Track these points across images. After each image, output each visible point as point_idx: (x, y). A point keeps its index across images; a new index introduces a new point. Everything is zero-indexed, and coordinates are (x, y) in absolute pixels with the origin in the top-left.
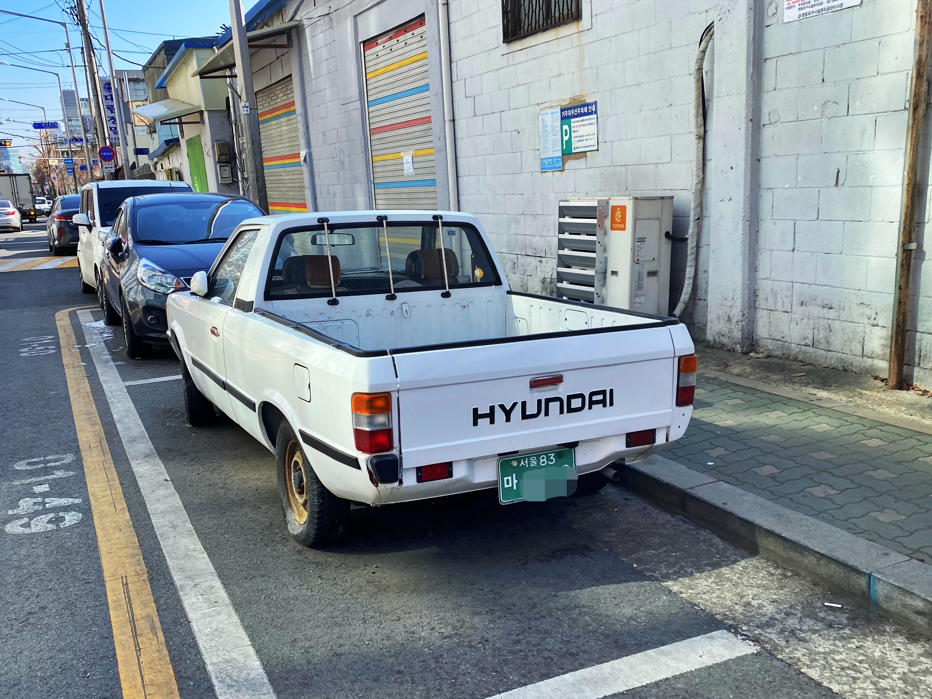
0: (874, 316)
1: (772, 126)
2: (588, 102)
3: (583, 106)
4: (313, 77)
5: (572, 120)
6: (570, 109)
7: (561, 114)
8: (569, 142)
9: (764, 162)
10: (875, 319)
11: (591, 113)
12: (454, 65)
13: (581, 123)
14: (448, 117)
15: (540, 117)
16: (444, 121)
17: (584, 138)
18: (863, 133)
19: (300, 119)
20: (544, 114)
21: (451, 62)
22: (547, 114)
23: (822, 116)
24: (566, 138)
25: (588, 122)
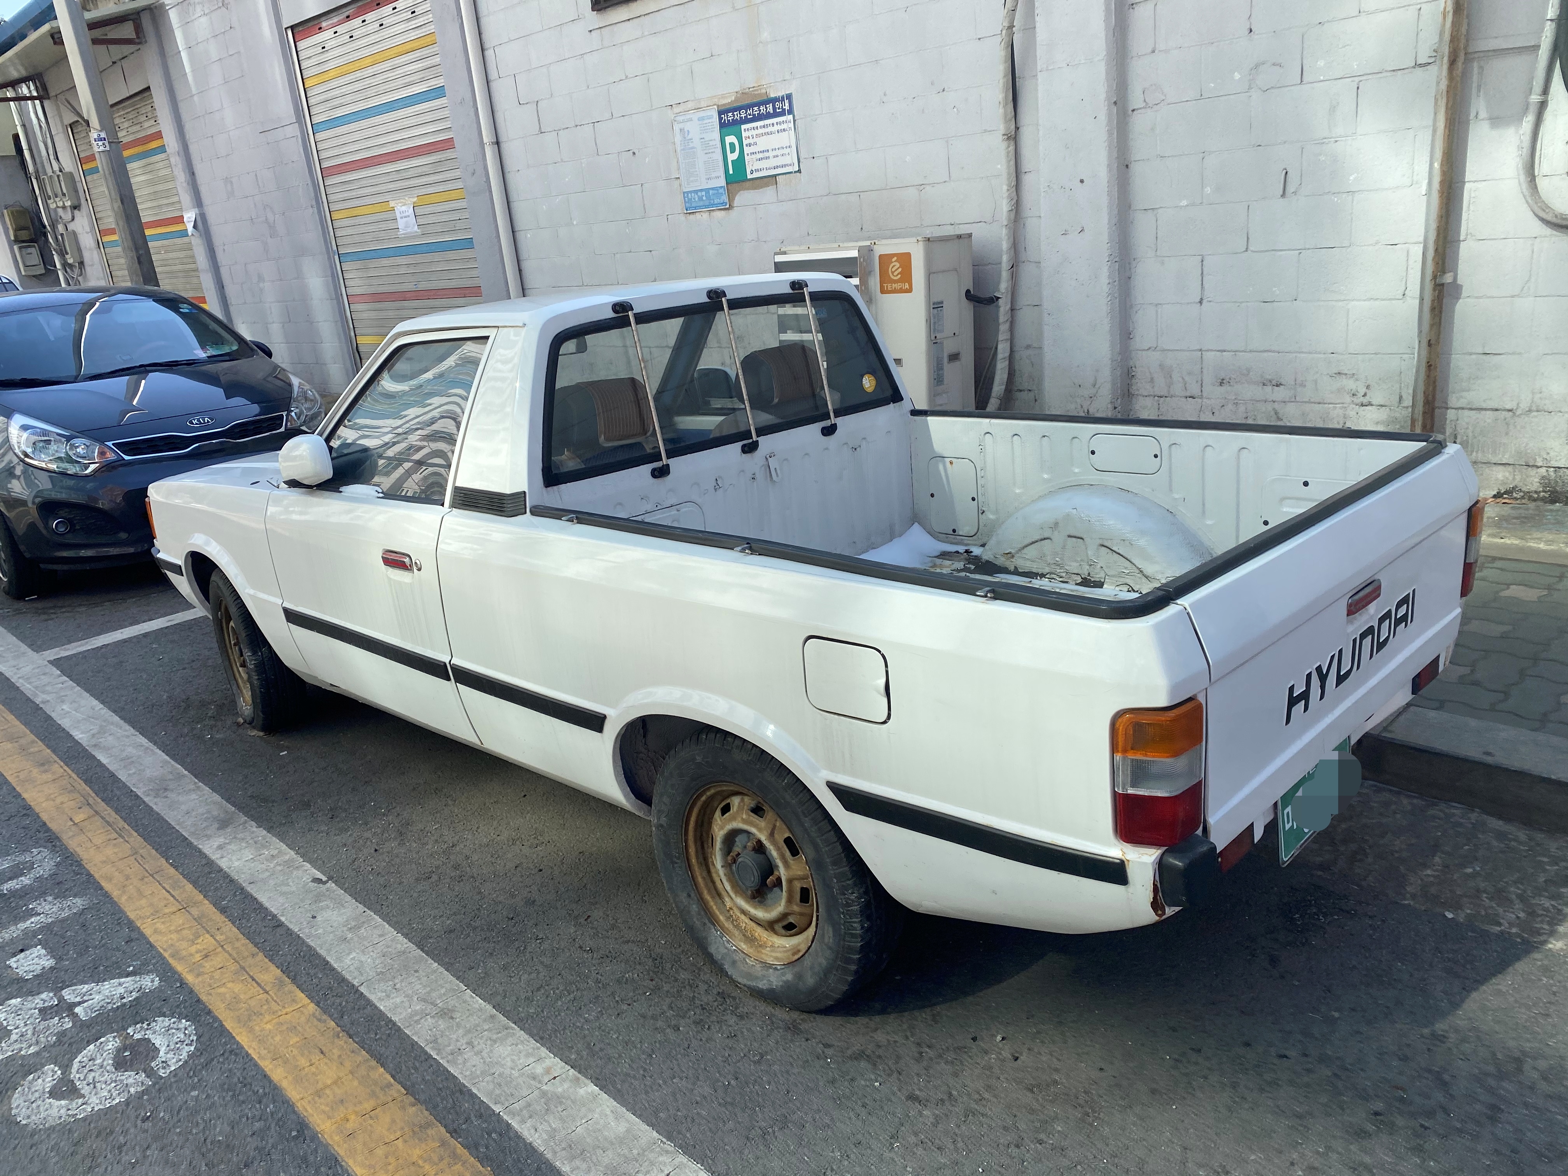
0: (1362, 390)
1: (1149, 110)
2: (772, 95)
3: (765, 103)
4: (194, 91)
5: (743, 127)
6: (739, 109)
7: (720, 119)
8: (740, 163)
9: (1137, 169)
10: (1365, 395)
11: (783, 114)
12: (489, 53)
13: (760, 131)
14: (487, 137)
15: (677, 127)
16: (482, 144)
17: (771, 154)
18: (1333, 109)
19: (177, 161)
20: (683, 122)
21: (483, 50)
22: (691, 120)
23: (1250, 88)
24: (732, 157)
25: (776, 128)
